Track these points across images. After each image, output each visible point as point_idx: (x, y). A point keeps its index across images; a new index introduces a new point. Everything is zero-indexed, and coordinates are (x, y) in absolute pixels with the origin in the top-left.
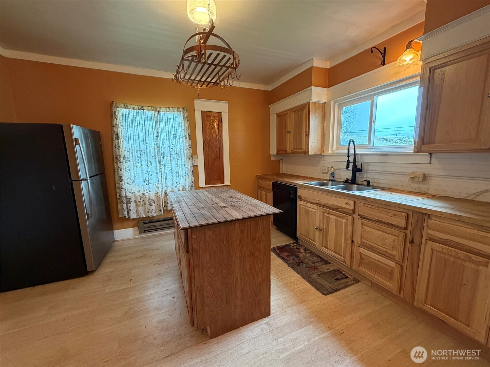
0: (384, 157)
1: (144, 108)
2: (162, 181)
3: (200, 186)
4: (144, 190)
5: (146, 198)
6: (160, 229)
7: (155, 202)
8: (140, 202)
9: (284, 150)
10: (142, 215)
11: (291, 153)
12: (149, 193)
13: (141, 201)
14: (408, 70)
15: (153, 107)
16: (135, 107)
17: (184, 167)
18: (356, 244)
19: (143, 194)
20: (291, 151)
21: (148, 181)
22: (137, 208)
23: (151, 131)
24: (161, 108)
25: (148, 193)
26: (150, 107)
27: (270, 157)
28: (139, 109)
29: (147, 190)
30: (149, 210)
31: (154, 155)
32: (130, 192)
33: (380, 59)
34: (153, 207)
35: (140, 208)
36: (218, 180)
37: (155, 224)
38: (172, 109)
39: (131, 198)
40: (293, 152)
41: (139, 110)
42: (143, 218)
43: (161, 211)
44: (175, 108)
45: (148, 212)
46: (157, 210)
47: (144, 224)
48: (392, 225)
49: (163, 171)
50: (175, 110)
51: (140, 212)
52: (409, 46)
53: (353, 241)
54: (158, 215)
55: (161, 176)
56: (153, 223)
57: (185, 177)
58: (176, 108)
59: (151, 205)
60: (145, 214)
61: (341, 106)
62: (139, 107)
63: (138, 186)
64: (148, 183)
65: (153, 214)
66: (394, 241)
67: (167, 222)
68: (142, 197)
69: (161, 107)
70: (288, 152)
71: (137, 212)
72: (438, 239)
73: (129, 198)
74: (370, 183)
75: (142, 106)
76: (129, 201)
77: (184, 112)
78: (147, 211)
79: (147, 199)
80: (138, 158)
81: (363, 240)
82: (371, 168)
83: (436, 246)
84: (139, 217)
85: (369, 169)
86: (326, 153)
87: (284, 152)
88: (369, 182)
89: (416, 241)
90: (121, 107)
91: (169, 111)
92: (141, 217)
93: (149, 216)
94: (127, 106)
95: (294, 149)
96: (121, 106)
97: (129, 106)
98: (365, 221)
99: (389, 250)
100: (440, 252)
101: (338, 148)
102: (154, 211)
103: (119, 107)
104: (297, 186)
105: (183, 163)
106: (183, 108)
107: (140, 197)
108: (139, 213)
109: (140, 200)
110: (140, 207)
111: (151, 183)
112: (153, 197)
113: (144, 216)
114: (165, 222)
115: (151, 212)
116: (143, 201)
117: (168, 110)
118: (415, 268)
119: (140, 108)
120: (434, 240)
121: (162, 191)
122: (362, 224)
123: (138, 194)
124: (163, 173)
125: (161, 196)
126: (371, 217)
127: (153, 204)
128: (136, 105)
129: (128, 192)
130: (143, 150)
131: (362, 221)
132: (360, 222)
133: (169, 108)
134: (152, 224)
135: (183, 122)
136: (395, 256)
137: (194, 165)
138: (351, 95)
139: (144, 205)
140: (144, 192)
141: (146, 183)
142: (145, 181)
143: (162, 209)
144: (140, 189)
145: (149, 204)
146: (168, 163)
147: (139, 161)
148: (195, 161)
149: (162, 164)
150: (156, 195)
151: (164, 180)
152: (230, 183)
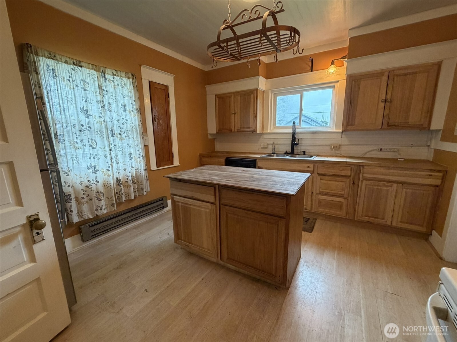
0: (313, 134)
1: (83, 64)
2: (112, 166)
3: (152, 170)
4: (89, 181)
5: (92, 191)
6: (111, 229)
7: (103, 195)
8: (83, 198)
9: (228, 129)
10: (87, 216)
11: (238, 132)
12: (96, 184)
13: (85, 196)
14: (328, 77)
15: (96, 65)
16: (68, 60)
17: (137, 148)
18: (314, 194)
19: (87, 186)
20: (237, 130)
21: (93, 168)
22: (80, 207)
23: (93, 99)
24: (106, 70)
25: (94, 184)
26: (90, 65)
27: (208, 136)
28: (74, 64)
29: (93, 180)
30: (98, 207)
31: (99, 132)
32: (69, 186)
33: (309, 66)
34: (103, 203)
35: (84, 207)
36: (168, 161)
37: (105, 223)
38: (119, 72)
39: (71, 194)
40: (239, 131)
41: (74, 66)
42: (90, 219)
43: (114, 205)
44: (123, 72)
45: (97, 210)
46: (107, 205)
47: (90, 227)
48: (342, 176)
49: (113, 152)
50: (123, 75)
51: (84, 212)
52: (333, 63)
53: (312, 193)
54: (109, 211)
55: (111, 160)
56: (102, 223)
57: (138, 159)
58: (125, 72)
59: (100, 200)
60: (92, 213)
61: (276, 95)
62: (75, 61)
63: (80, 176)
64: (94, 171)
65: (103, 211)
66: (343, 186)
67: (120, 218)
68: (85, 191)
69: (106, 68)
70: (233, 131)
71: (80, 213)
72: (369, 178)
73: (68, 195)
74: (306, 153)
75: (80, 62)
76: (69, 198)
77: (133, 79)
78: (95, 209)
79: (94, 192)
80: (76, 135)
81: (321, 190)
82: (303, 142)
83: (368, 182)
84: (82, 219)
85: (302, 143)
86: (265, 132)
87: (228, 131)
88: (304, 152)
89: (356, 182)
90: (45, 57)
91: (116, 75)
92: (86, 218)
93: (98, 214)
94: (55, 56)
95: (240, 128)
96: (44, 54)
97: (57, 56)
98: (322, 177)
99: (340, 191)
100: (370, 185)
101: (274, 128)
102: (103, 207)
103: (41, 54)
104: (256, 159)
105: (136, 143)
106: (132, 75)
107: (83, 191)
108: (83, 214)
109: (83, 196)
110: (84, 205)
111: (98, 170)
112: (101, 189)
113: (91, 217)
114: (116, 219)
115: (101, 209)
116: (87, 196)
117: (115, 73)
118: (355, 199)
119: (77, 63)
120: (367, 179)
121: (113, 179)
122: (321, 179)
123: (81, 187)
124: (113, 156)
125: (113, 186)
126: (327, 173)
127: (102, 198)
128: (70, 58)
129: (67, 186)
130: (85, 125)
131: (320, 177)
132: (319, 178)
133: (116, 71)
134: (101, 225)
135: (133, 91)
136: (344, 195)
137: (145, 145)
138: (287, 88)
139: (89, 201)
140: (90, 183)
141: (91, 171)
142: (90, 168)
143: (115, 202)
144: (82, 180)
145: (97, 199)
146: (118, 143)
147: (78, 141)
148: (146, 140)
149: (111, 144)
150: (105, 186)
151: (115, 165)
152: (178, 164)
